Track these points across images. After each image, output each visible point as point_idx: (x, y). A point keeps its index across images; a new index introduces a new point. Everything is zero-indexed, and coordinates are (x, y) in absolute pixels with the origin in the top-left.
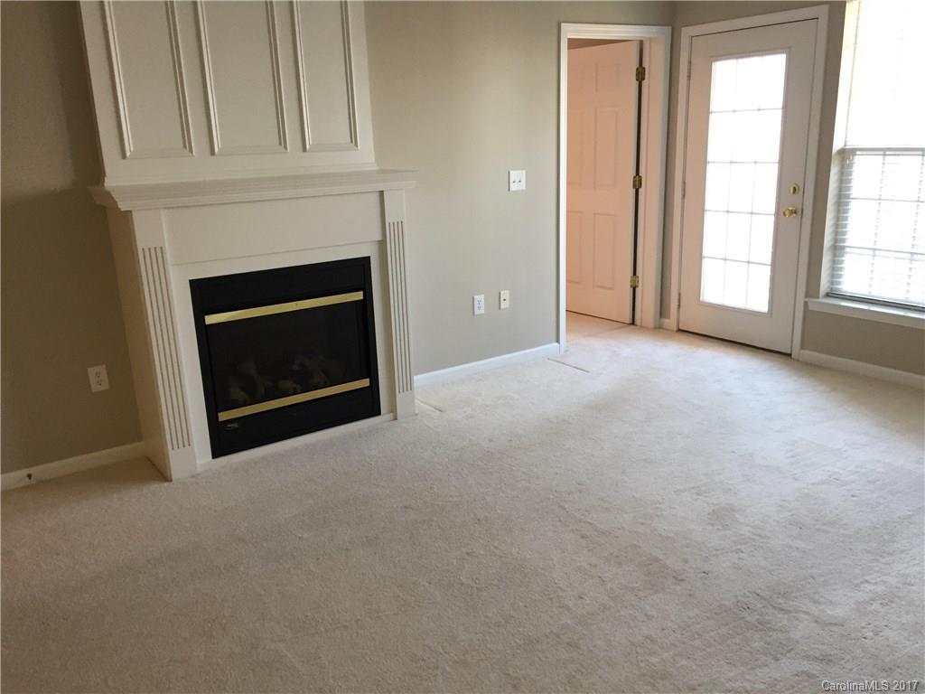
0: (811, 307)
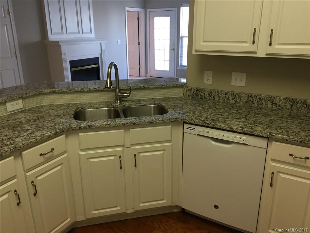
0: (178, 68)
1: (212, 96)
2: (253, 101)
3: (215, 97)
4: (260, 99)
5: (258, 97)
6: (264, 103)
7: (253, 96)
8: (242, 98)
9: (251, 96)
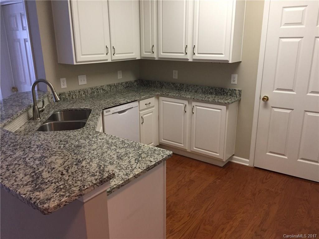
1: (71, 96)
2: (94, 92)
3: (73, 96)
4: (97, 89)
5: (96, 89)
6: (99, 91)
7: (93, 88)
8: (89, 91)
9: (93, 89)
